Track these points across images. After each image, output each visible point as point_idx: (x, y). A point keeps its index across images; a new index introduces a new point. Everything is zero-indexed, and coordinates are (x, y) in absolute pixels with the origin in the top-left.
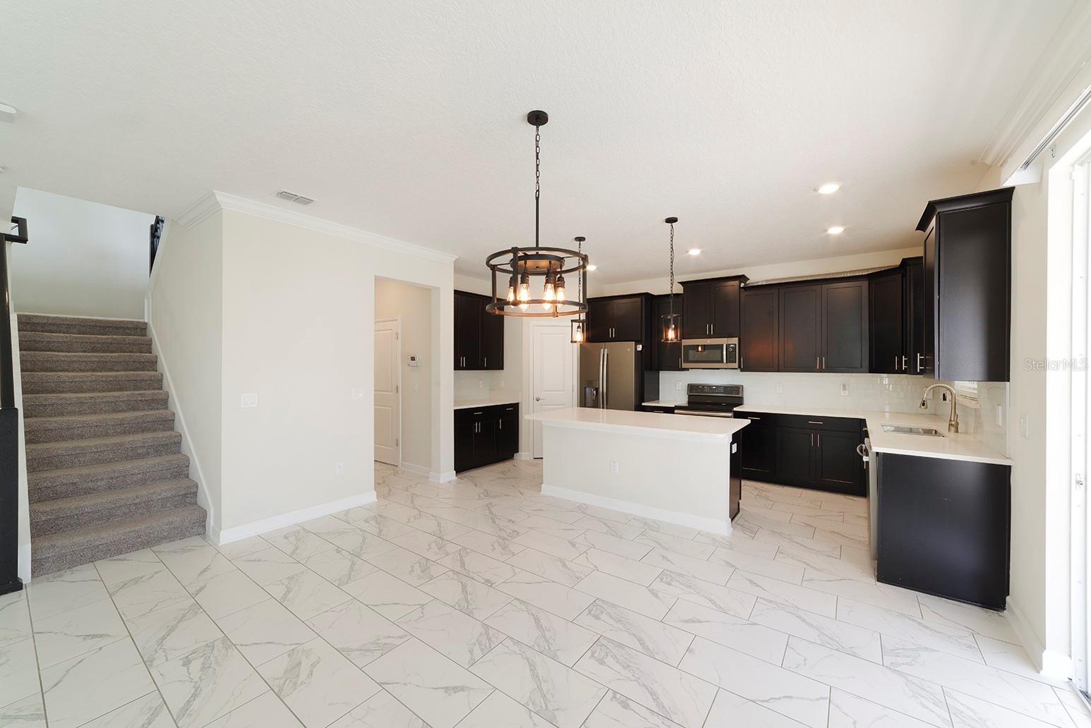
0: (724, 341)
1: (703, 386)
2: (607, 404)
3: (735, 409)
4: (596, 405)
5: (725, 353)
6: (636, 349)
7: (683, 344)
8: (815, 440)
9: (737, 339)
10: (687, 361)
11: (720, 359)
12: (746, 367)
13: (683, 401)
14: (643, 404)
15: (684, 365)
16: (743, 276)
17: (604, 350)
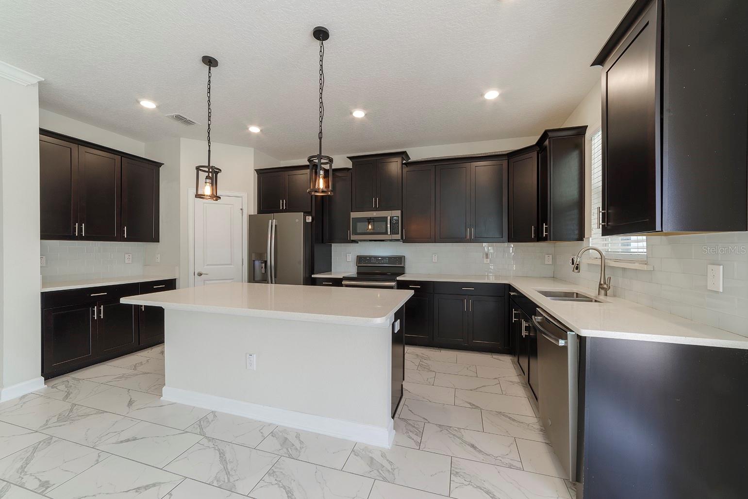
0: (388, 214)
1: (370, 257)
2: (275, 277)
3: (398, 278)
4: (264, 280)
5: (389, 226)
6: (305, 219)
7: (351, 217)
8: (468, 305)
9: (400, 211)
10: (356, 233)
11: (384, 231)
12: (407, 239)
13: (352, 271)
14: (313, 276)
15: (353, 237)
16: (404, 153)
17: (272, 221)
